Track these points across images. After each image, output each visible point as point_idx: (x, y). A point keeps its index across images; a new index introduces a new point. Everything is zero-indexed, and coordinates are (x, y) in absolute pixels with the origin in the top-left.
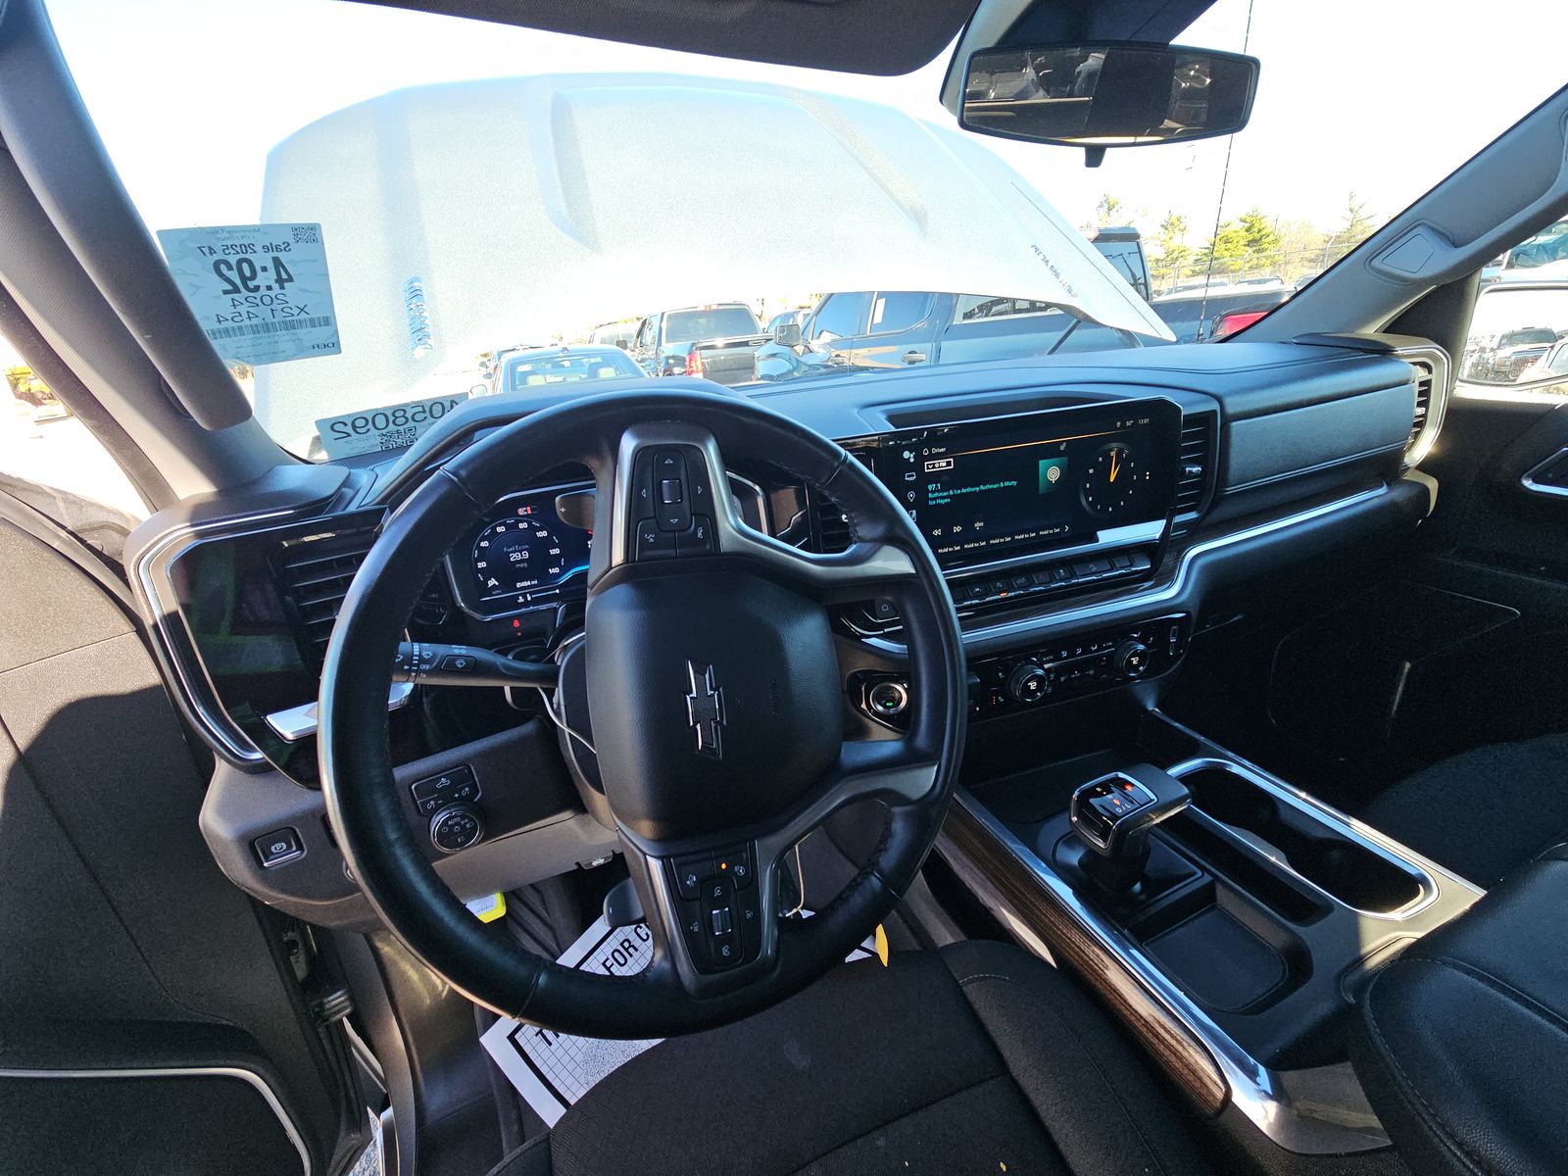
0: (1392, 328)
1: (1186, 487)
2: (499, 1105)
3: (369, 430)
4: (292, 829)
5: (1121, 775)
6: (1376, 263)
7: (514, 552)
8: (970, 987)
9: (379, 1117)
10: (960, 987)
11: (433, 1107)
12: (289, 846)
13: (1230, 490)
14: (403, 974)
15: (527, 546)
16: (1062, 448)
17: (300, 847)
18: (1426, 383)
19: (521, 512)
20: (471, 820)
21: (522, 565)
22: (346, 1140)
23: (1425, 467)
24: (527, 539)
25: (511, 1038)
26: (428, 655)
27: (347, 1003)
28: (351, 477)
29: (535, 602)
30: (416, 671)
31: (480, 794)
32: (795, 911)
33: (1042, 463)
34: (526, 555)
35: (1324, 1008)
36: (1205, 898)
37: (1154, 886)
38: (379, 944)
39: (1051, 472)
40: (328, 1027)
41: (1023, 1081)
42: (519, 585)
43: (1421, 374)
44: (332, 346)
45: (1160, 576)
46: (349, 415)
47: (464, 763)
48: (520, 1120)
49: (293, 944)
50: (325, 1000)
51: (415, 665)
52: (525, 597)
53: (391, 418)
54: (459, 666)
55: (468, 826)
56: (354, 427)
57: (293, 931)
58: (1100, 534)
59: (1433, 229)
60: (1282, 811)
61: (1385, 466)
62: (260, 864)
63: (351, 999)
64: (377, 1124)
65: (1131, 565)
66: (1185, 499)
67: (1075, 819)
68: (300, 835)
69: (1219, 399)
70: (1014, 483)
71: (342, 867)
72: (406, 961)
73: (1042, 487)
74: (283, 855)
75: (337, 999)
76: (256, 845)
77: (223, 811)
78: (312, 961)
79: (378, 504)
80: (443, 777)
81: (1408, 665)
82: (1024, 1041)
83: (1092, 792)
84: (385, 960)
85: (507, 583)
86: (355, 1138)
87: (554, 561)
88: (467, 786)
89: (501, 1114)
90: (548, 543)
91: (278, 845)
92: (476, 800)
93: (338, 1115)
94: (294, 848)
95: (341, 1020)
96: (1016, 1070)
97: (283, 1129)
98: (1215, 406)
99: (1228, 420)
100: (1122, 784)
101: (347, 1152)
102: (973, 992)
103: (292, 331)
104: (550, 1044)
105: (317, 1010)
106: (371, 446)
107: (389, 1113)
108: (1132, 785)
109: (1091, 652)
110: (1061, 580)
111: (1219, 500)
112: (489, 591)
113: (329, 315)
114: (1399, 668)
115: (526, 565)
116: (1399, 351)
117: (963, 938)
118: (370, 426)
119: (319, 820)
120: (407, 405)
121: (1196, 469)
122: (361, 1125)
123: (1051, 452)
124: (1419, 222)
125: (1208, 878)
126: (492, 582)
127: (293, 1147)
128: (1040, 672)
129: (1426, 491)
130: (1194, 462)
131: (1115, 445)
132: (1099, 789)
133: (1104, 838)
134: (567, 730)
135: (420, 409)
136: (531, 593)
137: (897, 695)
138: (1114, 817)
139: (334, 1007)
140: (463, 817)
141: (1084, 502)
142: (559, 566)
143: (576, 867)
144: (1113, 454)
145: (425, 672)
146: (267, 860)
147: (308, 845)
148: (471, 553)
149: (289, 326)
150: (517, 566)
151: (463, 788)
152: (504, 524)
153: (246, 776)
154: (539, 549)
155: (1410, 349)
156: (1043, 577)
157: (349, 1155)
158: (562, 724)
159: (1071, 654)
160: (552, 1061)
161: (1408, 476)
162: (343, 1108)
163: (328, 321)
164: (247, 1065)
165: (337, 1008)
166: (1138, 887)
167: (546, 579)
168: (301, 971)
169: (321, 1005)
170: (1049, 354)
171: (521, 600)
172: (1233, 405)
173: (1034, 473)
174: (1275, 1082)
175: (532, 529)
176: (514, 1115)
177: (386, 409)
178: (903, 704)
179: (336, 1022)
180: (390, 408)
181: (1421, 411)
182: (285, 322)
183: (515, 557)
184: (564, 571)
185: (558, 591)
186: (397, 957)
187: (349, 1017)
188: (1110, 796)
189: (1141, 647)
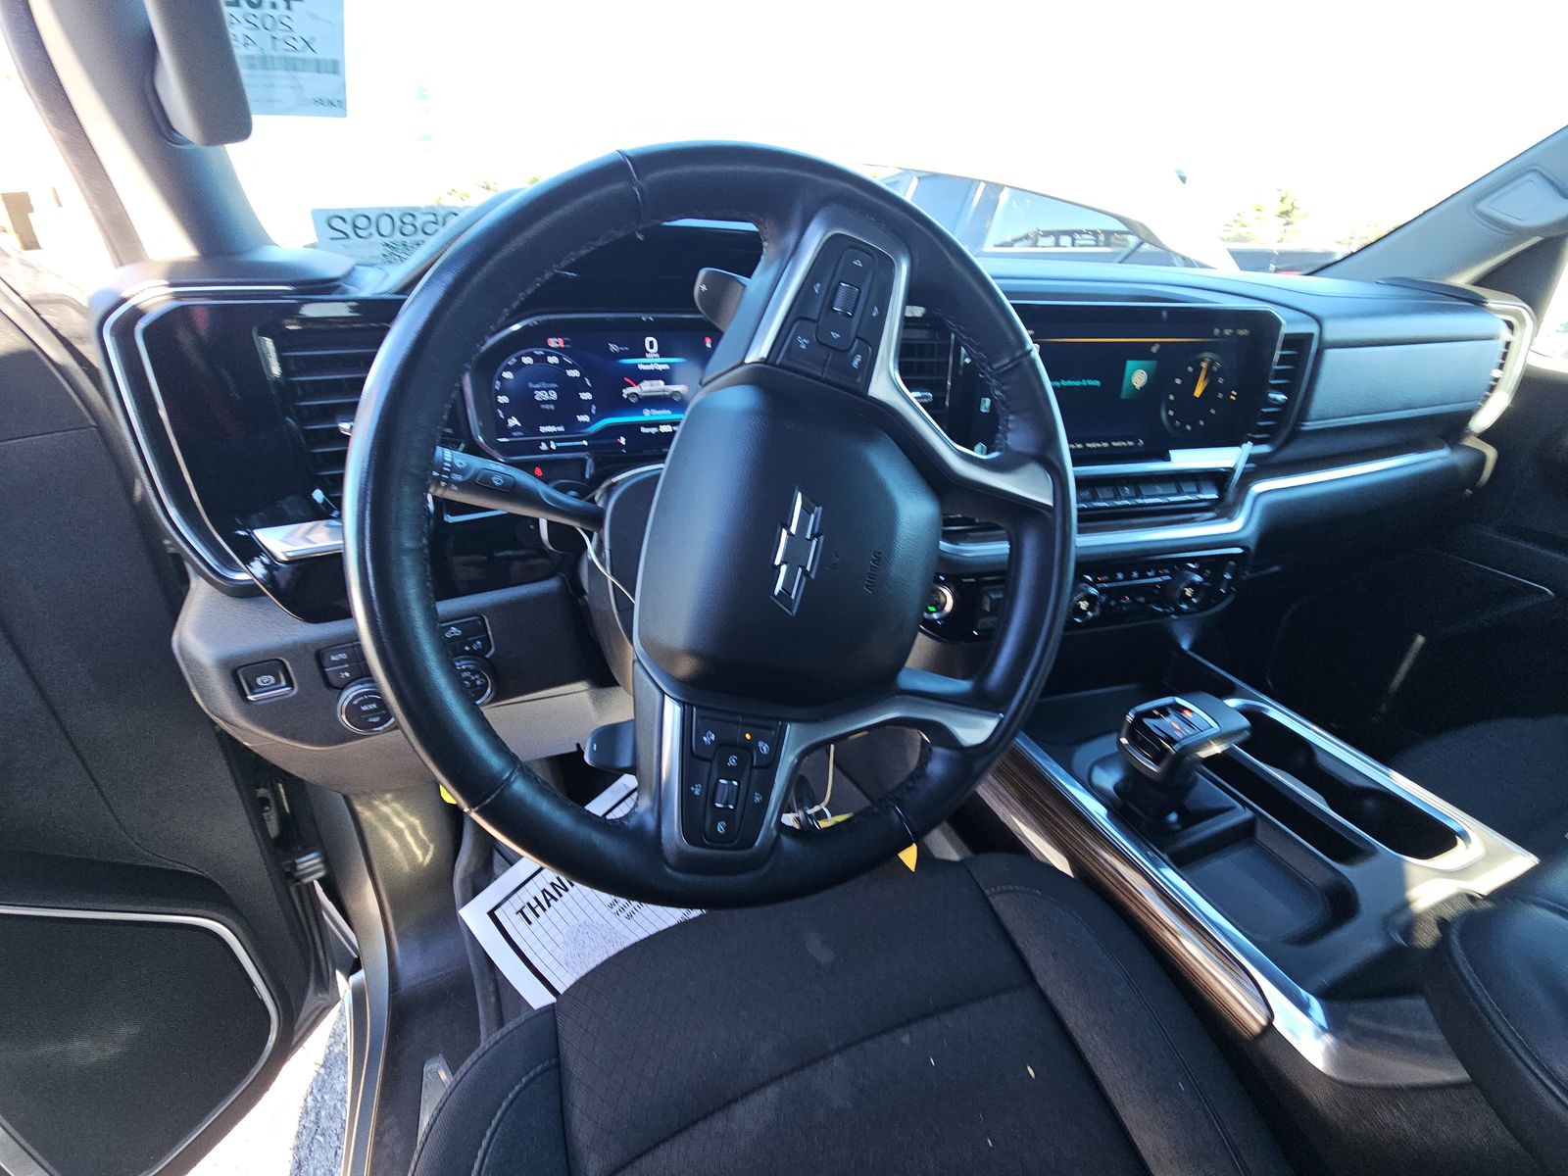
0: (1483, 281)
1: (1267, 417)
2: (476, 977)
3: (371, 234)
4: (282, 661)
5: (1180, 701)
6: (1483, 206)
7: (539, 390)
8: (997, 898)
9: (348, 980)
10: (985, 898)
11: (408, 974)
12: (278, 681)
13: (1309, 426)
14: (383, 841)
15: (555, 385)
16: (1154, 349)
17: (290, 683)
18: (1508, 345)
19: (553, 342)
20: (482, 676)
21: (547, 407)
22: (312, 1000)
23: (1486, 436)
24: (556, 376)
25: (492, 914)
26: (461, 464)
27: (321, 866)
28: (355, 274)
29: (559, 450)
30: (446, 480)
31: (493, 650)
32: (817, 808)
33: (1130, 364)
34: (554, 396)
35: (1374, 946)
36: (1244, 833)
37: (1191, 818)
38: (359, 808)
39: (1138, 377)
40: (298, 889)
41: (1051, 992)
42: (543, 429)
43: (1505, 334)
44: (335, 105)
45: (1223, 509)
46: (350, 210)
47: (478, 613)
48: (497, 992)
49: (264, 801)
50: (298, 861)
51: (446, 473)
52: (549, 445)
53: (398, 223)
54: (496, 483)
55: (478, 683)
56: (355, 227)
57: (265, 787)
58: (1173, 453)
59: (1544, 176)
60: (1321, 759)
61: (1449, 427)
62: (243, 695)
63: (326, 861)
64: (344, 985)
65: (1199, 492)
66: (1264, 429)
67: (1124, 741)
68: (290, 668)
69: (1318, 321)
70: (1097, 383)
71: (336, 711)
72: (388, 829)
73: (1125, 394)
74: (269, 690)
75: (310, 864)
76: (241, 673)
77: (201, 632)
78: (283, 819)
79: (397, 293)
80: (454, 626)
81: (1420, 639)
82: (1054, 954)
83: (1149, 714)
84: (364, 825)
85: (530, 425)
86: (322, 998)
87: (584, 407)
88: (479, 640)
89: (477, 986)
90: (578, 385)
91: (265, 678)
92: (487, 656)
93: (308, 976)
94: (284, 683)
95: (312, 883)
96: (1043, 980)
97: (251, 984)
98: (1313, 328)
99: (1324, 346)
100: (1179, 709)
101: (314, 1011)
102: (999, 903)
103: (293, 73)
104: (530, 923)
105: (288, 870)
106: (372, 257)
107: (360, 975)
108: (1190, 711)
109: (1148, 577)
110: (1127, 498)
111: (1296, 435)
112: (508, 432)
113: (338, 59)
114: (1411, 641)
115: (552, 407)
116: (1492, 304)
117: (969, 854)
118: (373, 230)
119: (313, 657)
120: (417, 209)
121: (1281, 397)
122: (326, 984)
123: (1141, 353)
124: (1534, 167)
125: (1249, 814)
126: (513, 422)
127: (262, 1002)
128: (1093, 591)
129: (1483, 458)
130: (1279, 389)
131: (1208, 356)
132: (1156, 712)
133: (1156, 761)
134: (610, 578)
135: (432, 218)
136: (556, 441)
137: (942, 599)
138: (1172, 741)
139: (307, 868)
140: (473, 672)
141: (1163, 415)
142: (589, 413)
143: (575, 749)
144: (1204, 365)
145: (457, 484)
146: (253, 694)
147: (299, 683)
148: (491, 383)
149: (292, 65)
150: (543, 406)
151: (475, 641)
152: (531, 355)
153: (226, 598)
154: (568, 389)
155: (1499, 303)
156: (1107, 493)
157: (317, 1013)
158: (606, 570)
159: (1128, 577)
160: (532, 940)
161: (1471, 442)
162: (313, 967)
163: (334, 68)
164: (216, 915)
165: (311, 870)
166: (1173, 817)
167: (572, 426)
168: (273, 829)
169: (294, 865)
170: (1120, 262)
171: (544, 447)
172: (1333, 331)
173: (1120, 373)
174: (1329, 1014)
175: (564, 366)
176: (491, 988)
177: (392, 209)
178: (948, 608)
179: (307, 885)
180: (398, 209)
181: (1496, 373)
182: (286, 59)
183: (540, 395)
184: (594, 419)
185: (585, 443)
186: (377, 824)
187: (320, 881)
188: (1167, 720)
189: (1197, 578)
